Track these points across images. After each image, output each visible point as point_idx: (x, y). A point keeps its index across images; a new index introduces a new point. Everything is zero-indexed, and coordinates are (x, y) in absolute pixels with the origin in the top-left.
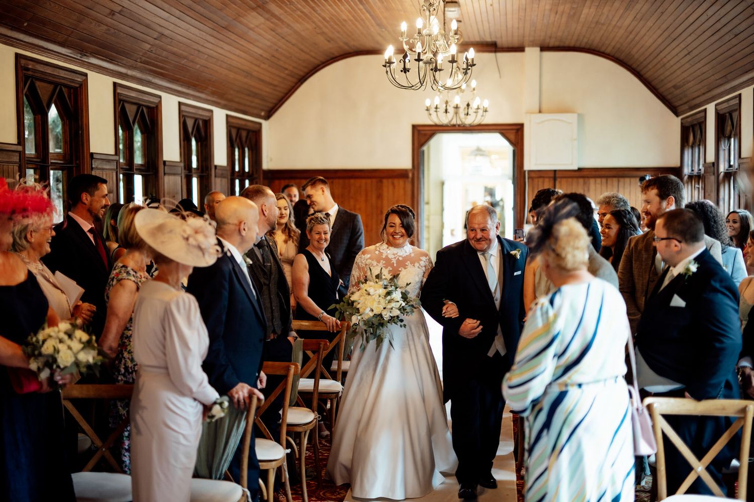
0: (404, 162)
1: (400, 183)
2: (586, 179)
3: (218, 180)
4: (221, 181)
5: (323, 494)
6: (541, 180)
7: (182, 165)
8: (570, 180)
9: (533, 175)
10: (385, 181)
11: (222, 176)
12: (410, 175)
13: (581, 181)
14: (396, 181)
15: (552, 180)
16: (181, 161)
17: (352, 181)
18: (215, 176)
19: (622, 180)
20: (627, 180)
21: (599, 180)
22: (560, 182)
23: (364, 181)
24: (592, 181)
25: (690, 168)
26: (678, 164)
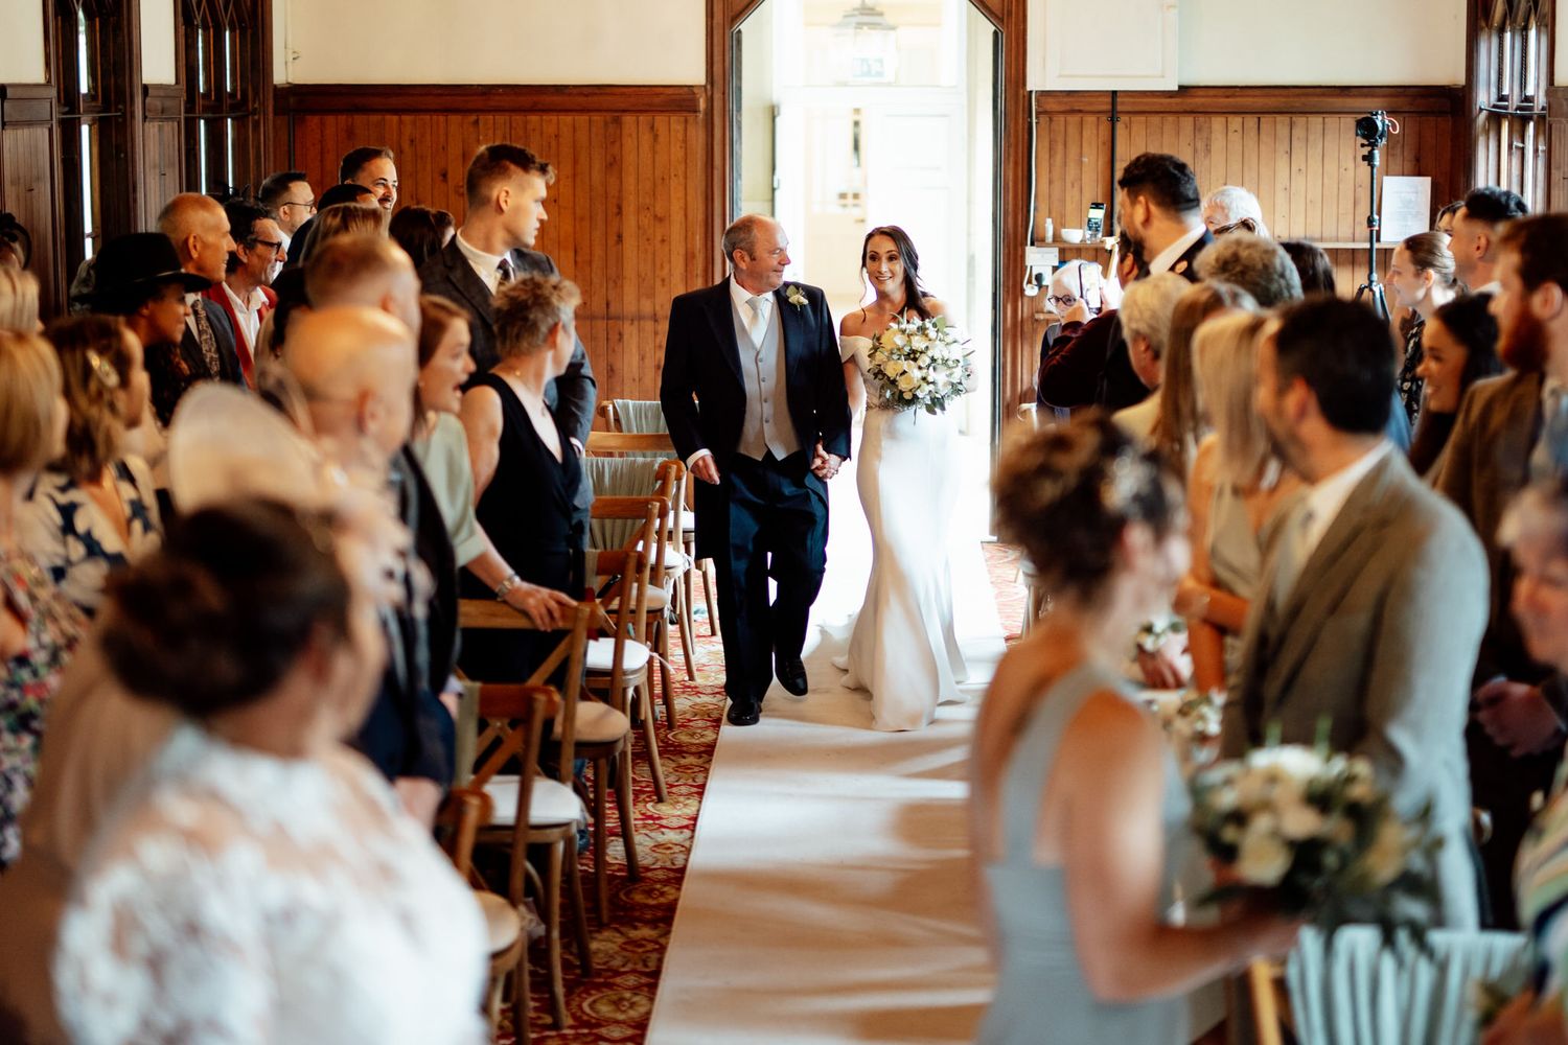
0: (686, 67)
1: (671, 126)
2: (1202, 119)
3: (153, 128)
4: (160, 129)
5: (591, 1006)
6: (1073, 119)
7: (53, 92)
8: (1155, 119)
9: (1051, 105)
10: (628, 119)
11: (163, 115)
12: (702, 104)
13: (1187, 122)
14: (660, 120)
15: (1104, 118)
16: (49, 81)
17: (534, 119)
18: (145, 118)
19: (1300, 120)
20: (1316, 121)
21: (1235, 122)
22: (1128, 127)
23: (567, 119)
24: (1217, 122)
25: (1494, 90)
26: (1461, 80)
